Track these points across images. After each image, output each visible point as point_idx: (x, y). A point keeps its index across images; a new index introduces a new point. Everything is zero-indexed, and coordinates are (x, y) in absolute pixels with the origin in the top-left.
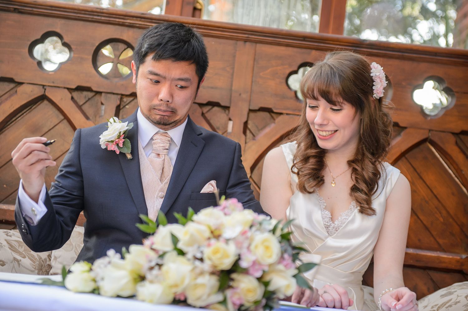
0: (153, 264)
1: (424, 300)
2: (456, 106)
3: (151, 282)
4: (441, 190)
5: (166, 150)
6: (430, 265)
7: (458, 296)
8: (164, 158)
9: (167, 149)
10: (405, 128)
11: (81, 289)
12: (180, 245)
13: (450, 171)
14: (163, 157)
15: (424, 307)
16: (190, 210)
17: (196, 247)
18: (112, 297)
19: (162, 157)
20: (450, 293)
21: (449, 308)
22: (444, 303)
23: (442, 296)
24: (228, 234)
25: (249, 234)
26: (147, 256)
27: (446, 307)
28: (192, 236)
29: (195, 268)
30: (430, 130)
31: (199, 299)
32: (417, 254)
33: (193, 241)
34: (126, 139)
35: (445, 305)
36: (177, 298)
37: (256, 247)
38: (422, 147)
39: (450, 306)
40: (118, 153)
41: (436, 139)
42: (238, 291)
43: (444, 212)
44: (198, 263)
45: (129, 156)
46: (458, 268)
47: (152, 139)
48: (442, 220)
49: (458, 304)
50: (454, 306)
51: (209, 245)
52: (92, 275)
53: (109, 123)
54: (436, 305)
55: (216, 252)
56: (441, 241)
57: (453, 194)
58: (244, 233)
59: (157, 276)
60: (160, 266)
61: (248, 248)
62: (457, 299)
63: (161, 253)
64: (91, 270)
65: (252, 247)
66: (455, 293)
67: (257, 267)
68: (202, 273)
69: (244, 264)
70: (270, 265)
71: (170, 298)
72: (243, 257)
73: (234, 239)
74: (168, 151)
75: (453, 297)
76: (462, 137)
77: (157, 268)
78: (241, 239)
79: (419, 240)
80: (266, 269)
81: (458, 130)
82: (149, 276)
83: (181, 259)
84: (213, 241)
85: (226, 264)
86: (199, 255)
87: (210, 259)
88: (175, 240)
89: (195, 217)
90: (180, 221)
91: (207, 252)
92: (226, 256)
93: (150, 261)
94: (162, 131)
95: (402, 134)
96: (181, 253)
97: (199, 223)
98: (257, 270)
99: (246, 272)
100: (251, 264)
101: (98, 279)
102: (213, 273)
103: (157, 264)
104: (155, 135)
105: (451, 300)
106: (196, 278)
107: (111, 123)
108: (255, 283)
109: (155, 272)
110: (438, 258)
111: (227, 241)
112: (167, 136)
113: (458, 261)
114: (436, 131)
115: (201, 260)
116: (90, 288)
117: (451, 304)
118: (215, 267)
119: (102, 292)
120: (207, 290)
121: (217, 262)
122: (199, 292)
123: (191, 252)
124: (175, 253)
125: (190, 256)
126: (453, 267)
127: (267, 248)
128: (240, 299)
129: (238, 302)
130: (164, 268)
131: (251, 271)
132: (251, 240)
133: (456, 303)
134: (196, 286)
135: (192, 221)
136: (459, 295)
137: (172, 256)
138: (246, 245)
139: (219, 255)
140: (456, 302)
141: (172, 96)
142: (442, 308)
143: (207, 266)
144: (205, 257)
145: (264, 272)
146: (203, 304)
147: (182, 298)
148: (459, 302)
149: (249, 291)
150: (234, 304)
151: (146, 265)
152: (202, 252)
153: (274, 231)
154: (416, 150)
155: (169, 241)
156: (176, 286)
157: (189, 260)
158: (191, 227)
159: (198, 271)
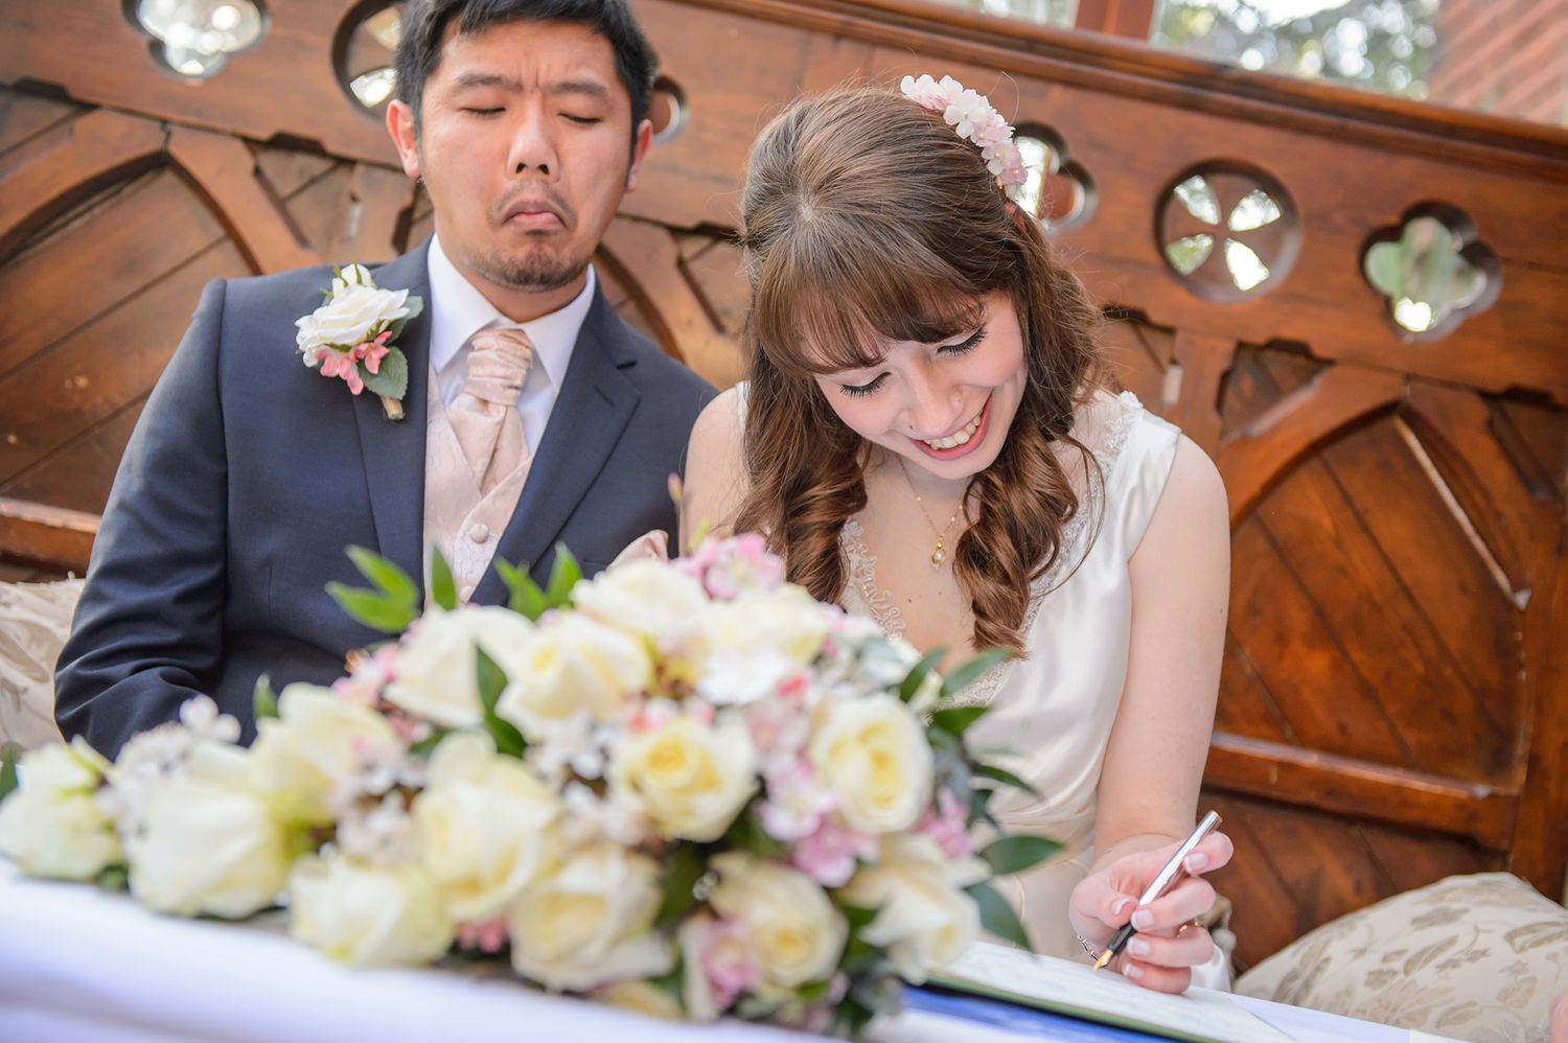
0: (379, 782)
1: (1352, 927)
2: (1500, 306)
3: (360, 862)
4: (1427, 573)
5: (512, 392)
6: (1368, 810)
7: (1477, 930)
8: (502, 415)
9: (516, 388)
10: (1328, 363)
11: (53, 861)
12: (511, 706)
13: (1460, 515)
14: (499, 412)
15: (1354, 951)
16: (563, 556)
17: (578, 723)
18: (172, 914)
19: (497, 413)
20: (1446, 917)
21: (1449, 970)
22: (1429, 948)
23: (1421, 922)
24: (719, 681)
25: (813, 696)
26: (359, 745)
27: (1438, 967)
28: (570, 674)
29: (563, 817)
30: (1409, 378)
31: (565, 956)
32: (1332, 773)
33: (570, 696)
34: (393, 348)
35: (1433, 956)
36: (469, 938)
37: (835, 750)
38: (1378, 428)
39: (1453, 964)
40: (357, 390)
41: (1424, 406)
42: (737, 931)
43: (1429, 644)
44: (580, 797)
45: (394, 410)
46: (1459, 826)
47: (468, 346)
48: (1419, 667)
49: (1483, 960)
50: (1466, 965)
51: (639, 724)
52: (105, 803)
53: (337, 283)
54: (1400, 953)
55: (661, 759)
56: (1411, 737)
57: (1463, 589)
58: (790, 688)
59: (385, 842)
60: (408, 795)
61: (802, 753)
62: (1474, 942)
63: (421, 733)
64: (102, 782)
65: (819, 753)
66: (1464, 918)
67: (831, 840)
68: (593, 843)
69: (780, 821)
70: (887, 838)
71: (437, 942)
72: (778, 791)
73: (747, 708)
74: (519, 393)
75: (1461, 929)
76: (1510, 408)
77: (394, 801)
78: (777, 709)
79: (1342, 728)
80: (869, 851)
81: (1497, 385)
82: (353, 836)
83: (508, 771)
84: (659, 709)
85: (706, 816)
86: (589, 765)
87: (636, 786)
88: (491, 680)
89: (583, 591)
90: (516, 600)
91: (629, 753)
92: (708, 781)
93: (369, 768)
94: (507, 323)
95: (1318, 382)
96: (512, 742)
97: (596, 617)
98: (830, 855)
99: (784, 855)
100: (808, 824)
101: (128, 825)
102: (640, 849)
103: (398, 786)
104: (480, 334)
105: (1451, 941)
106: (559, 865)
107: (346, 284)
108: (819, 910)
109: (386, 819)
110: (1398, 790)
111: (719, 711)
112: (520, 343)
113: (1460, 805)
114: (1429, 381)
115: (599, 786)
116: (89, 863)
117: (1456, 957)
118: (652, 822)
119: (139, 882)
120: (609, 924)
121: (665, 805)
122: (569, 927)
123: (558, 743)
124: (484, 744)
125: (549, 760)
126: (1443, 821)
127: (880, 760)
128: (740, 968)
129: (732, 982)
130: (425, 805)
131: (804, 856)
132: (817, 719)
133: (1476, 955)
134: (557, 902)
135: (572, 605)
136: (1481, 927)
137: (471, 751)
138: (792, 737)
139: (680, 776)
140: (1476, 952)
141: (555, 147)
142: (1422, 966)
143: (620, 815)
144: (617, 772)
145: (860, 863)
146: (580, 979)
147: (491, 942)
148: (1484, 953)
149: (786, 938)
150: (716, 986)
151: (348, 784)
152: (605, 754)
153: (906, 690)
154: (1359, 437)
155: (463, 677)
156: (472, 885)
157: (542, 778)
158: (566, 633)
159: (574, 831)
